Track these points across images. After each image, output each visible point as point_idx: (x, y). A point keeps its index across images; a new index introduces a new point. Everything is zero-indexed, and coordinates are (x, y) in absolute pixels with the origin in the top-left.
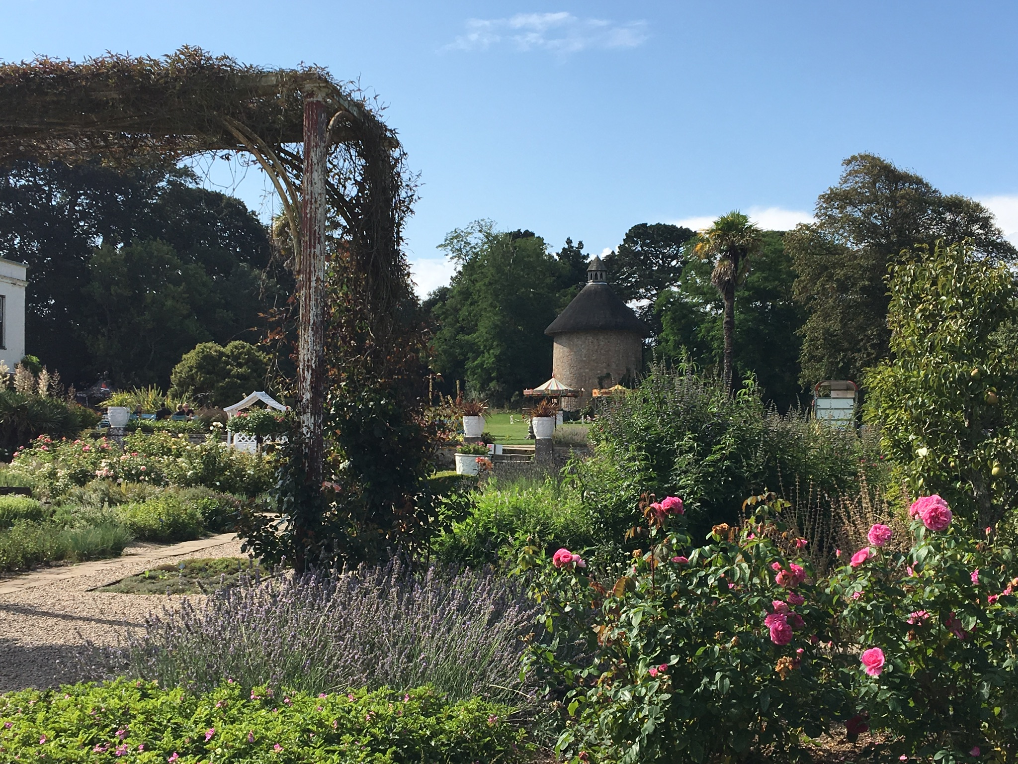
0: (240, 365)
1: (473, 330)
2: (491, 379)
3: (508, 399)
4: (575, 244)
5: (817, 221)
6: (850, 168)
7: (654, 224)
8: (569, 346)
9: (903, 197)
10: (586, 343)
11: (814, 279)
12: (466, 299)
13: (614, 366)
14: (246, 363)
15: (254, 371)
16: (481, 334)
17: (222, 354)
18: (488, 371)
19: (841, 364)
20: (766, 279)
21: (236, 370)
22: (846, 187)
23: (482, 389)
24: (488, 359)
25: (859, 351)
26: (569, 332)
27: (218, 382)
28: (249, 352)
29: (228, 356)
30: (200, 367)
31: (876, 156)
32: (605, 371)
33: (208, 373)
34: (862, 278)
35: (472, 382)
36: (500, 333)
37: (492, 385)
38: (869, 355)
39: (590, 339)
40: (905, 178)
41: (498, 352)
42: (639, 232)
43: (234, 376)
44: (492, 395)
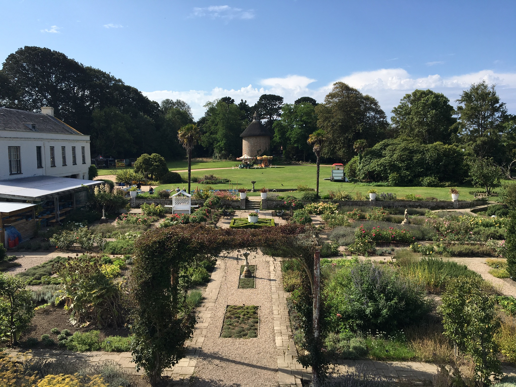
0: (156, 162)
1: (216, 133)
2: (223, 150)
3: (228, 156)
4: (244, 101)
5: (325, 103)
6: (335, 86)
7: (269, 94)
8: (248, 141)
9: (352, 97)
10: (253, 140)
11: (324, 121)
12: (213, 123)
13: (262, 147)
14: (158, 161)
15: (161, 164)
16: (219, 136)
17: (150, 158)
18: (221, 148)
19: (332, 148)
20: (308, 119)
21: (155, 164)
22: (334, 92)
23: (220, 153)
24: (222, 144)
25: (337, 144)
26: (248, 137)
27: (150, 167)
28: (159, 158)
29: (152, 159)
30: (143, 163)
31: (344, 83)
32: (259, 149)
33: (146, 165)
34: (339, 122)
35: (216, 151)
36: (225, 136)
37: (223, 152)
38: (340, 146)
39: (254, 139)
40: (352, 90)
41: (225, 142)
42: (264, 97)
43: (154, 166)
44: (223, 155)
